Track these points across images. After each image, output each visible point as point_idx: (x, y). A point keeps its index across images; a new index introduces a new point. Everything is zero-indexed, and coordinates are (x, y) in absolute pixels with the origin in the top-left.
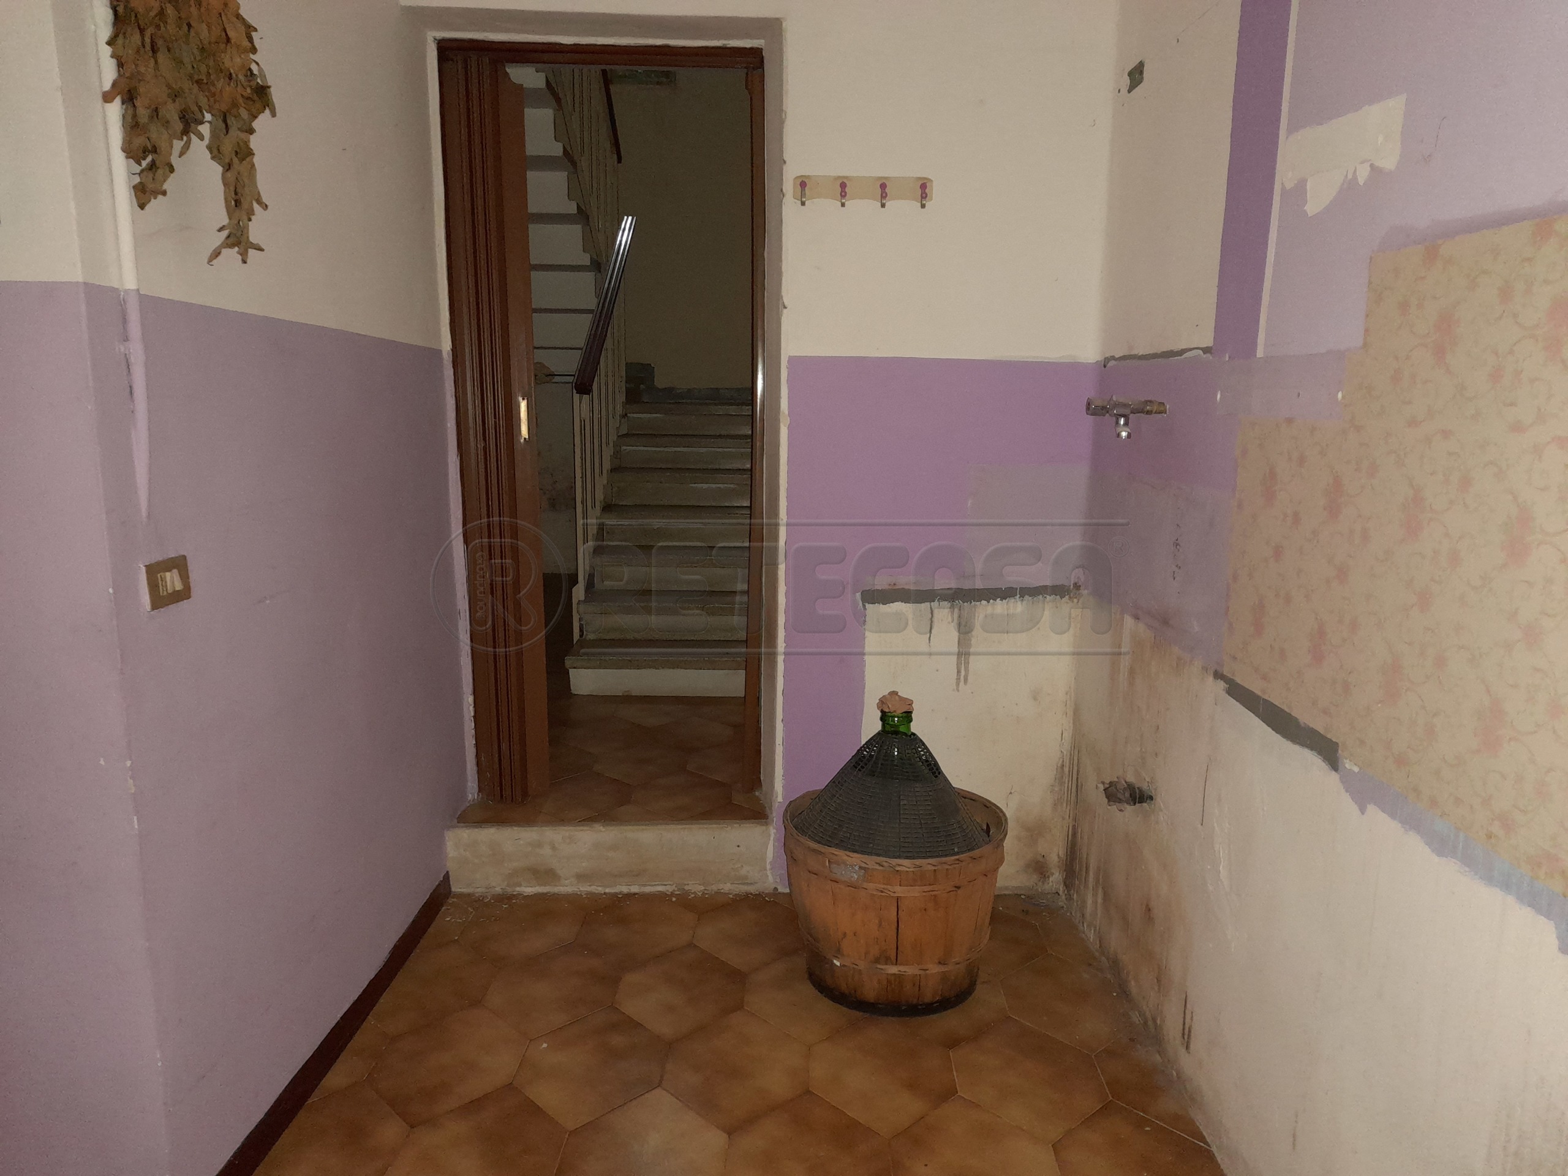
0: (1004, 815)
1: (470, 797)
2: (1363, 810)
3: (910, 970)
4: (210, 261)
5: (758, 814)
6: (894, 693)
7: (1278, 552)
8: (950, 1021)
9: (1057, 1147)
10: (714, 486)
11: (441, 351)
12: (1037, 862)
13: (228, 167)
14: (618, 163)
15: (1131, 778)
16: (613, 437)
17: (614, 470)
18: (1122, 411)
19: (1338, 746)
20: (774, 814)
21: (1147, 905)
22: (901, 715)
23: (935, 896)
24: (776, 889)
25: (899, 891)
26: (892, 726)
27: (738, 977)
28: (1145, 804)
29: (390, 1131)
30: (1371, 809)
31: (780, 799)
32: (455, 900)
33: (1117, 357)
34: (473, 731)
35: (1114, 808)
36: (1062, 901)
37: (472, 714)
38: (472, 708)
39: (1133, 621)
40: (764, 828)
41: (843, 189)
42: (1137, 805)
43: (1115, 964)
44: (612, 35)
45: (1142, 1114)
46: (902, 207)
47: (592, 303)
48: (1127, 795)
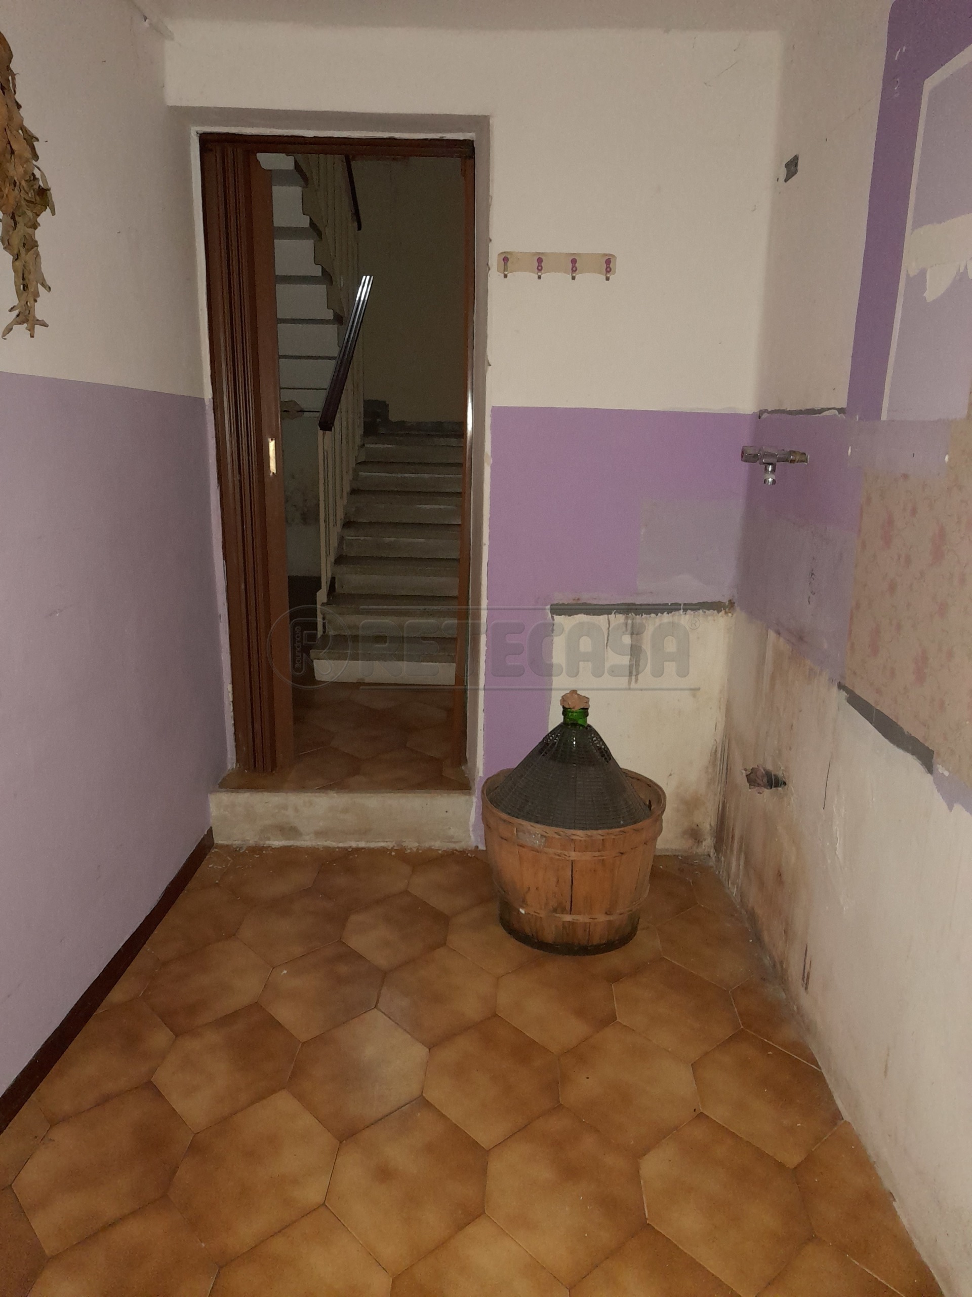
0: (664, 794)
1: (229, 767)
2: (950, 808)
3: (581, 919)
4: (4, 335)
5: (464, 786)
6: (574, 692)
7: (892, 588)
8: (615, 959)
9: (695, 1066)
10: (437, 507)
11: (204, 399)
12: (692, 830)
13: (17, 257)
14: (358, 230)
15: (770, 767)
16: (352, 464)
17: (354, 492)
18: (769, 461)
19: (933, 753)
20: (476, 786)
21: (779, 871)
22: (579, 711)
23: (603, 860)
24: (477, 847)
25: (574, 855)
26: (571, 719)
27: (442, 919)
28: (780, 789)
29: (160, 1038)
30: (957, 807)
31: (481, 774)
32: (217, 850)
33: (770, 410)
34: (232, 714)
35: (755, 790)
36: (712, 862)
37: (231, 699)
38: (230, 695)
39: (775, 635)
40: (467, 797)
41: (540, 263)
42: (773, 788)
43: (752, 916)
44: (346, 129)
45: (766, 1041)
46: (589, 280)
47: (335, 351)
48: (765, 780)
